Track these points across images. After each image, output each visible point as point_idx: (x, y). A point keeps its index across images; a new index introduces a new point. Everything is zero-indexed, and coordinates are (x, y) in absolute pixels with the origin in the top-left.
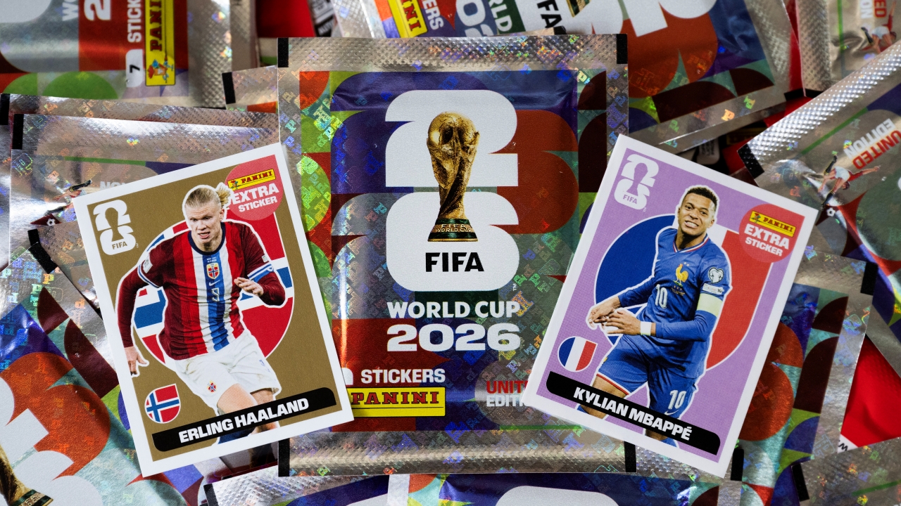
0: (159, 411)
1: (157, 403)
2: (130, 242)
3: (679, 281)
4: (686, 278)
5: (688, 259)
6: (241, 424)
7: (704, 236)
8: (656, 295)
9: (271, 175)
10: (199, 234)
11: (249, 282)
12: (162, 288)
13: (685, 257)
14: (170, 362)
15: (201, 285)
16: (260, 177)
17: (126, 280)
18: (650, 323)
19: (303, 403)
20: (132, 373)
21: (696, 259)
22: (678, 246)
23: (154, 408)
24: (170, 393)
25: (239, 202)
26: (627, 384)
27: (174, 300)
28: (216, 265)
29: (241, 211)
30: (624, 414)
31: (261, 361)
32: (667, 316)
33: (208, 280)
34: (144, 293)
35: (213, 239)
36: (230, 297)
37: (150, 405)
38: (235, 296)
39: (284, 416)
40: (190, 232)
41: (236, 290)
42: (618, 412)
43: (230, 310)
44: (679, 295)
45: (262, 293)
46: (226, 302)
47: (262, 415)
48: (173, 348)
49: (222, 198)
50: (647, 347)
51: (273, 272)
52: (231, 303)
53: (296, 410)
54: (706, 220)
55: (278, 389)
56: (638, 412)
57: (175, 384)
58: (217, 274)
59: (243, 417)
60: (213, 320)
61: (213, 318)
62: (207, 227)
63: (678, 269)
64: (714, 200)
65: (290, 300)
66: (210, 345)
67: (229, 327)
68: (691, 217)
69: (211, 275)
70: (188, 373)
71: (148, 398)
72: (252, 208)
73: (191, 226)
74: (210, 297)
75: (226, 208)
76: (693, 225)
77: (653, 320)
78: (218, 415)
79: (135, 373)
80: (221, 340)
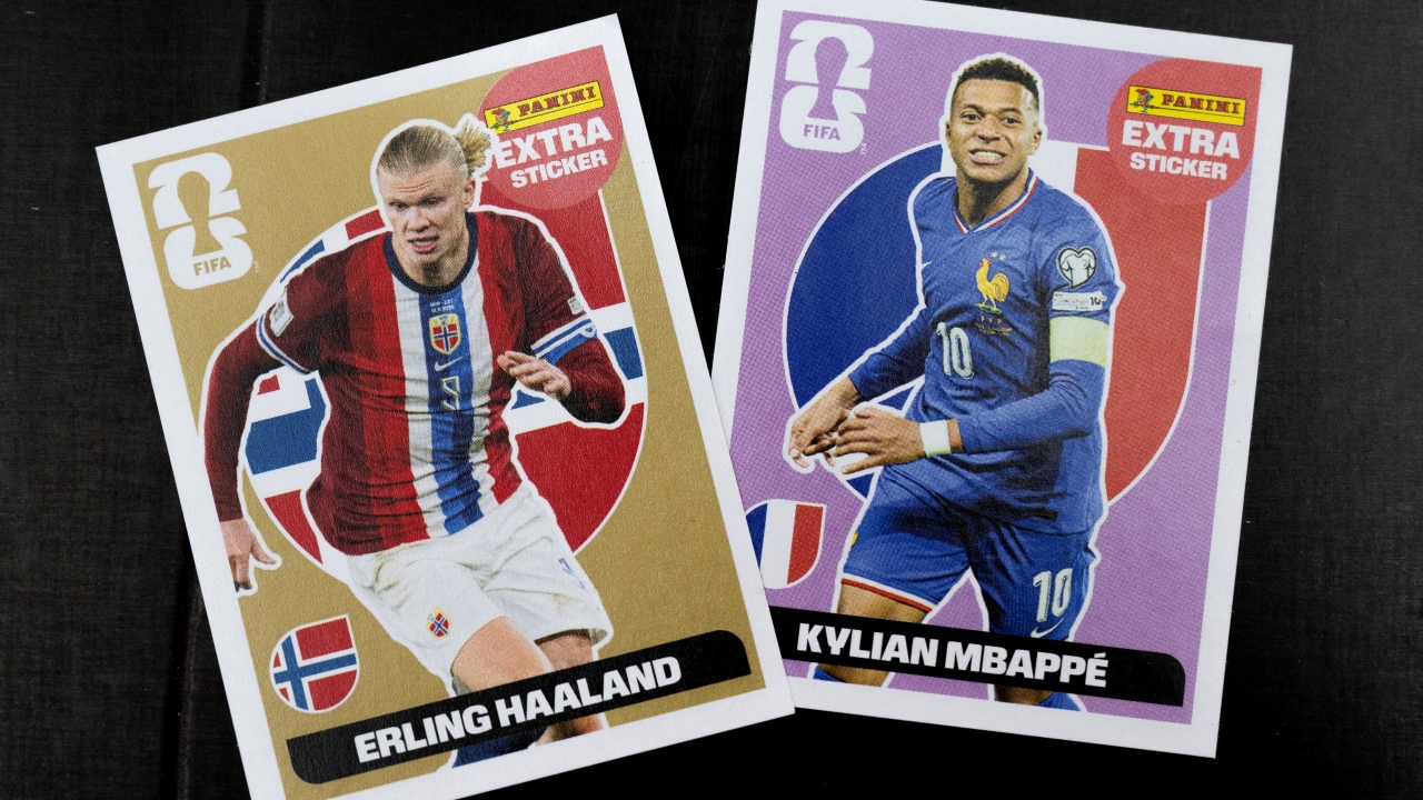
0: (305, 681)
1: (301, 663)
2: (240, 260)
3: (989, 302)
4: (1005, 291)
5: (1002, 242)
6: (512, 718)
7: (1025, 175)
8: (942, 351)
9: (592, 95)
10: (411, 241)
11: (534, 362)
12: (316, 375)
13: (989, 241)
14: (334, 561)
15: (415, 368)
16: (566, 102)
17: (225, 352)
18: (943, 424)
19: (667, 669)
20: (237, 586)
21: (1018, 240)
22: (967, 217)
23: (294, 674)
24: (336, 635)
25: (512, 162)
26: (924, 586)
27: (347, 406)
28: (453, 319)
29: (516, 185)
30: (930, 660)
31: (562, 561)
32: (981, 395)
33: (432, 357)
34: (271, 386)
35: (447, 253)
36: (486, 399)
37: (283, 667)
38: (498, 402)
39: (618, 701)
40: (388, 237)
41: (502, 382)
42: (915, 661)
43: (487, 432)
44: (998, 335)
45: (568, 389)
46: (477, 411)
47: (565, 696)
48: (341, 525)
49: (471, 152)
50: (948, 483)
51: (595, 339)
52: (489, 416)
53: (649, 685)
54: (1020, 136)
55: (604, 633)
56: (964, 649)
57: (346, 616)
58: (454, 341)
59: (516, 700)
60: (442, 456)
61: (444, 451)
62: (432, 224)
63: (982, 274)
64: (1029, 83)
65: (638, 409)
66: (435, 520)
67: (483, 475)
68: (982, 138)
69: (439, 344)
70: (378, 587)
71: (279, 649)
72: (544, 178)
73: (390, 221)
74: (436, 399)
75: (479, 177)
76: (991, 157)
77: (946, 411)
78: (452, 694)
79: (246, 585)
80: (462, 507)
